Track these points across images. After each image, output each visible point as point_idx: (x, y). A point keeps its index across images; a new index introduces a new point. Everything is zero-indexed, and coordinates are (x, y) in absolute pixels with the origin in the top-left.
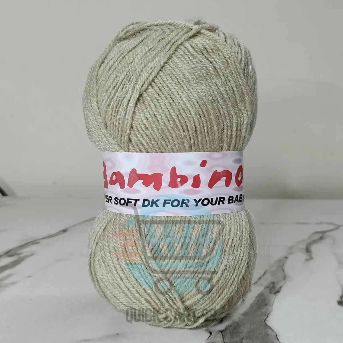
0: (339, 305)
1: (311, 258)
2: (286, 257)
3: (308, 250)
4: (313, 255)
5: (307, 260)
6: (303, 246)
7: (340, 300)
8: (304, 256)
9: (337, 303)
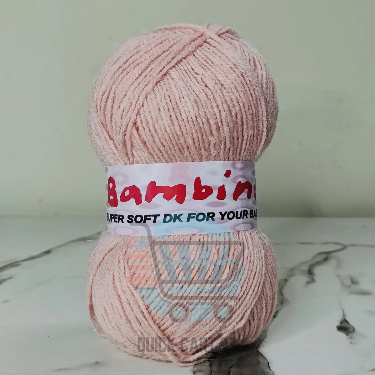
0: (338, 330)
1: (313, 281)
2: (286, 280)
3: (310, 272)
4: (316, 278)
5: (308, 283)
6: (305, 268)
7: (340, 325)
8: (304, 279)
9: (336, 328)
